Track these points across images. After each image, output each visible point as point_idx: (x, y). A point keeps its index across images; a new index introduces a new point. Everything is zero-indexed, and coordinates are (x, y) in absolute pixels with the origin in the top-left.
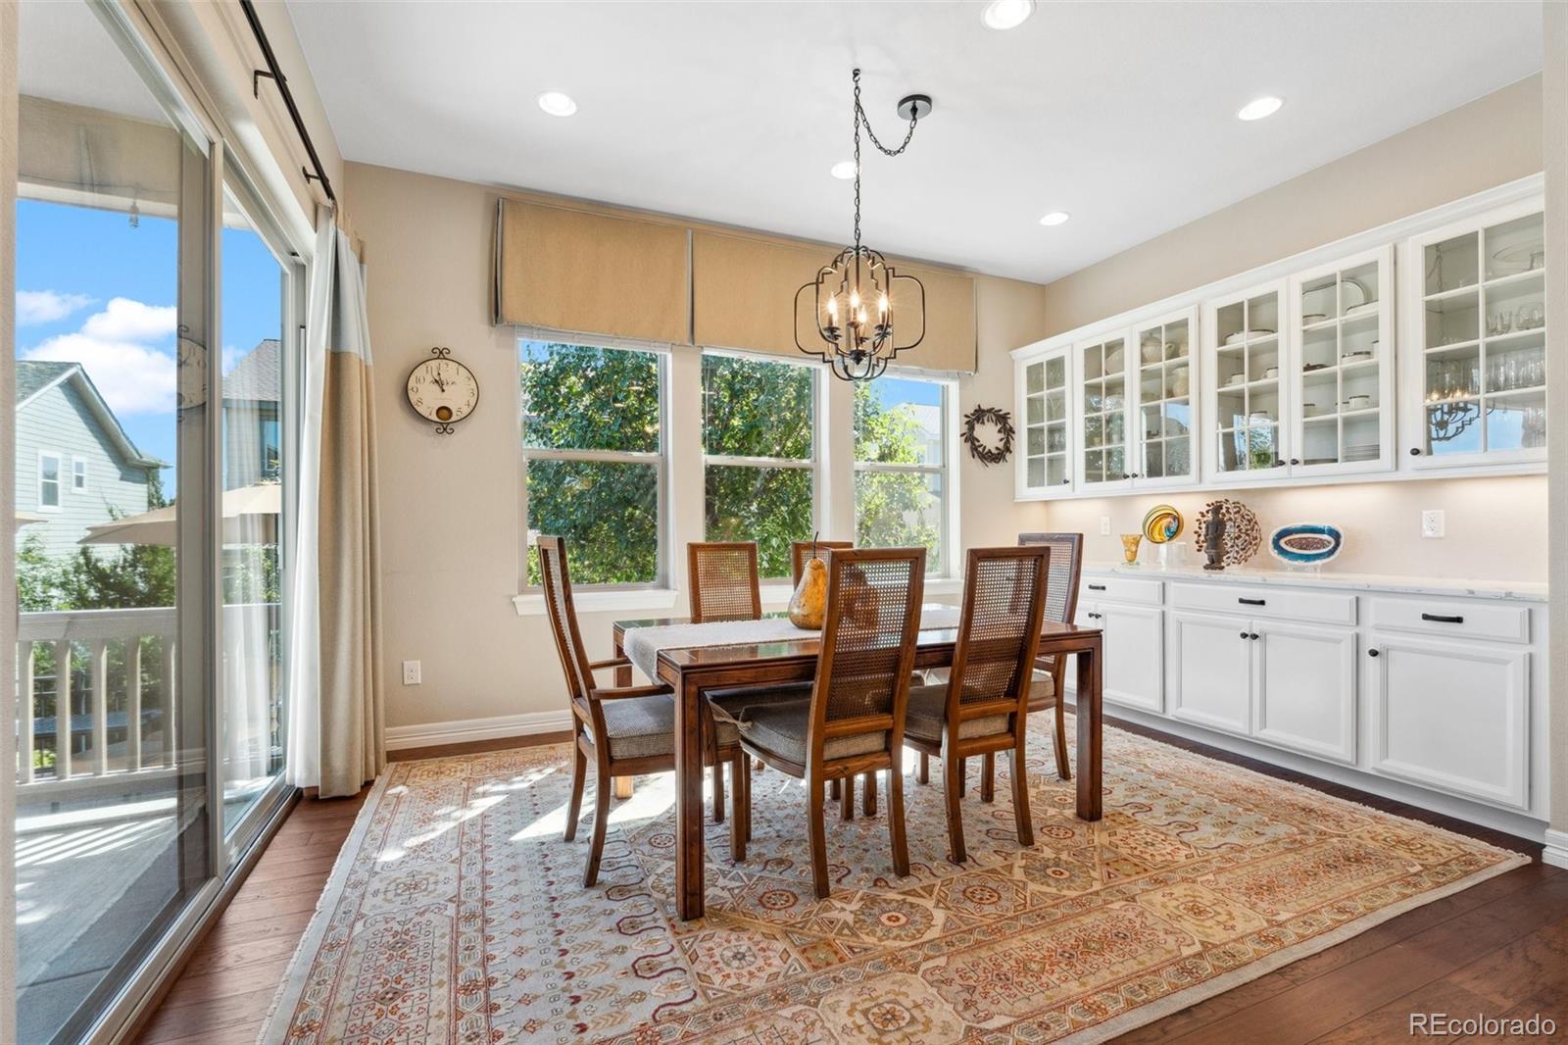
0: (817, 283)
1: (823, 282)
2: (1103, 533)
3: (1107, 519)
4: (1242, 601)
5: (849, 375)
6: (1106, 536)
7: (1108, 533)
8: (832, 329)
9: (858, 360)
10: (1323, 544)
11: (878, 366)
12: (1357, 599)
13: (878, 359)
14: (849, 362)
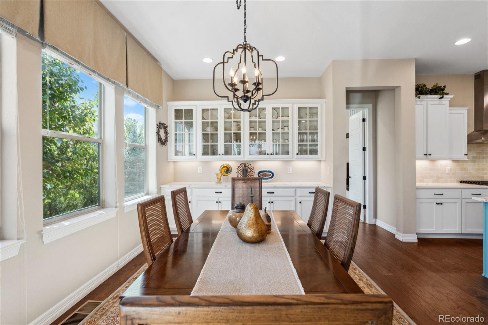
0: (223, 63)
1: (228, 62)
2: (199, 172)
3: (201, 168)
4: (268, 193)
5: (240, 108)
6: (201, 173)
7: (201, 172)
8: (233, 85)
9: (245, 101)
10: (269, 175)
11: (255, 104)
12: (295, 190)
13: (256, 101)
14: (241, 102)
